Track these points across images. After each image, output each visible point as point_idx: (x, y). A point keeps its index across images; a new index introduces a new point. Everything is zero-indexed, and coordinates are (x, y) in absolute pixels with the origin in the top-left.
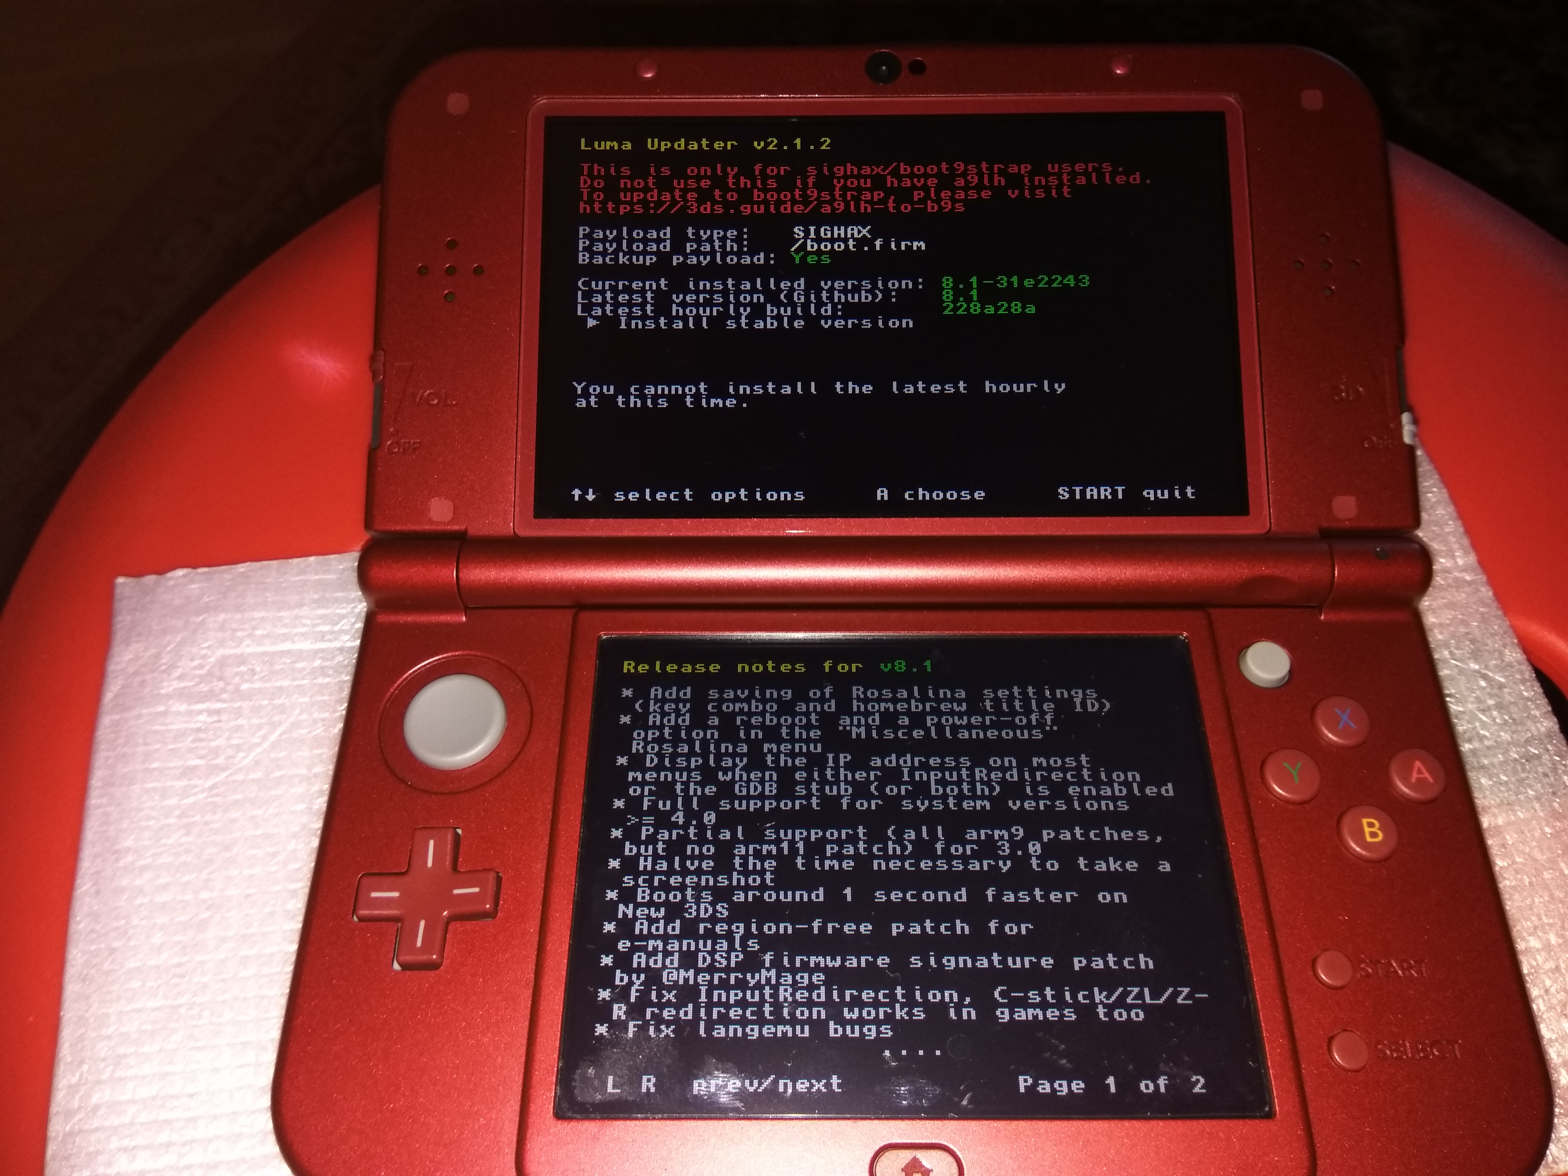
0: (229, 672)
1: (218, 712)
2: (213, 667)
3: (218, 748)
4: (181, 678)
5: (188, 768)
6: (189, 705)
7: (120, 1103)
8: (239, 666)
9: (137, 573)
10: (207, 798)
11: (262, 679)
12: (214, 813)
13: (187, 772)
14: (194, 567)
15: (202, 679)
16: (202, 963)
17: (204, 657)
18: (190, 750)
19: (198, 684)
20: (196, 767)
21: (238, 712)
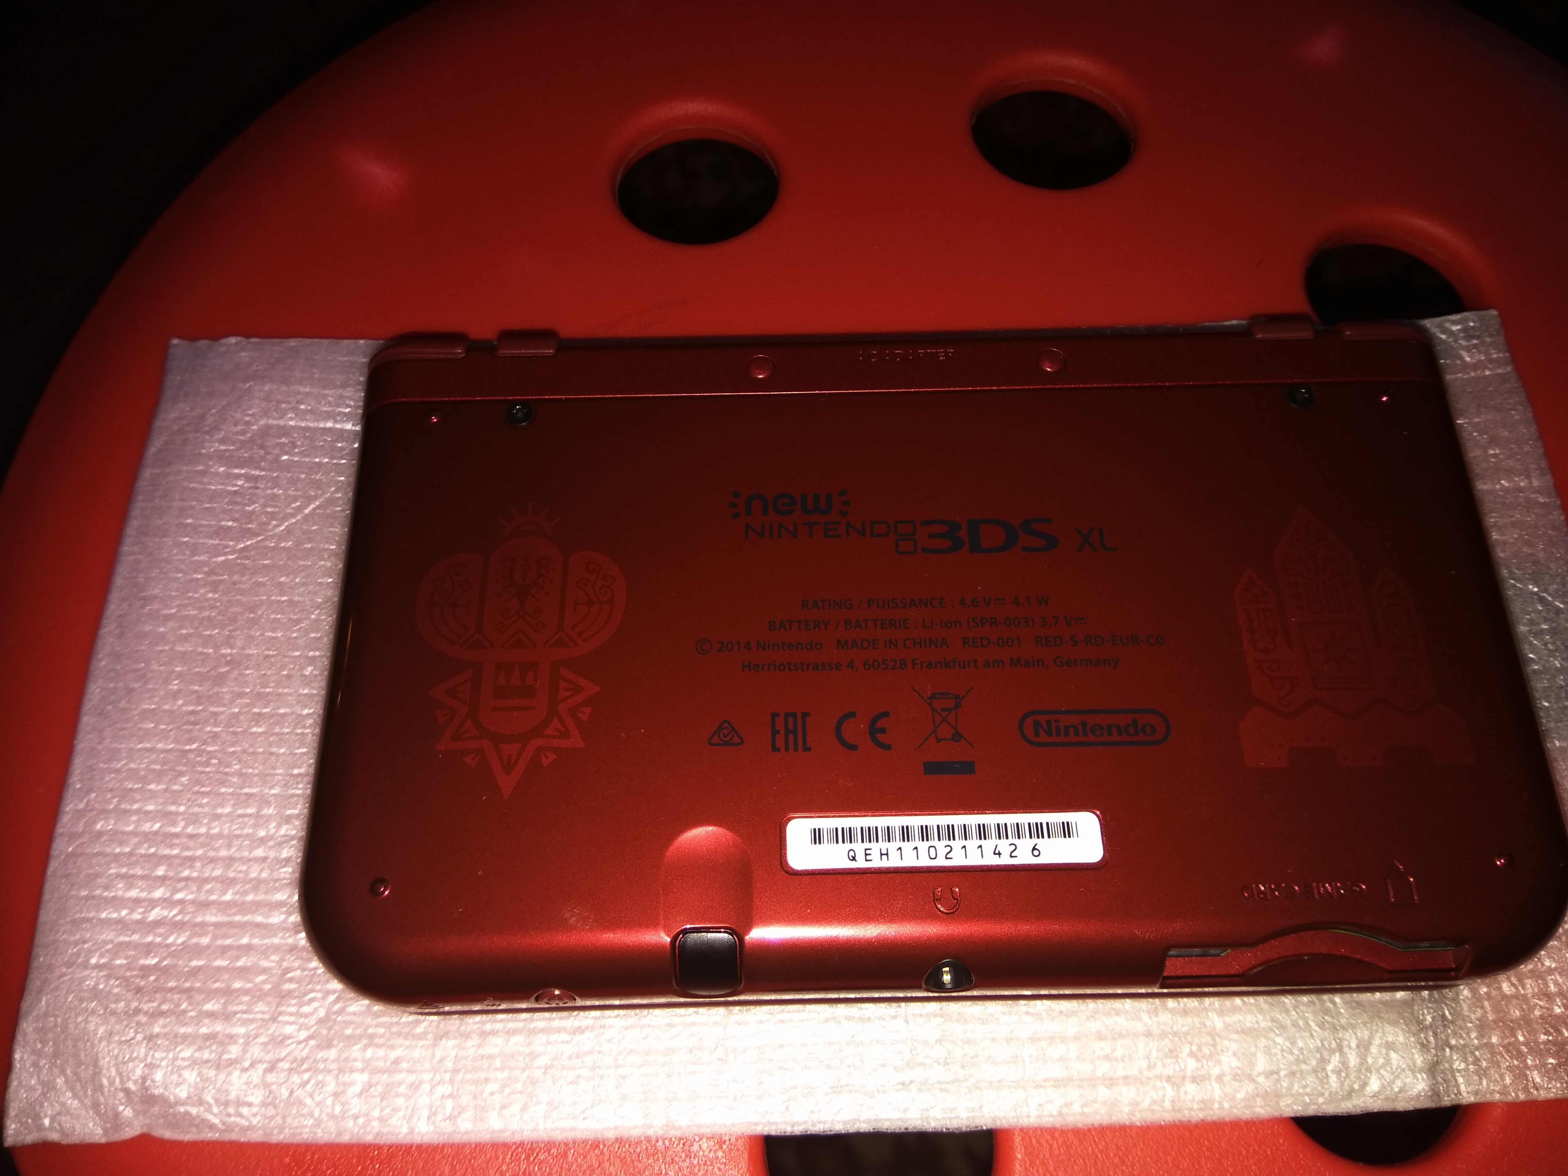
0: (271, 442)
1: (256, 479)
2: (254, 435)
3: (253, 512)
4: (222, 441)
5: (221, 527)
6: (228, 467)
7: (124, 833)
8: (280, 438)
9: (192, 338)
10: (237, 558)
11: (301, 453)
12: (243, 575)
13: (221, 532)
14: (248, 336)
15: (243, 445)
16: (216, 714)
17: (248, 423)
18: (225, 511)
19: (238, 449)
20: (229, 527)
21: (275, 482)
